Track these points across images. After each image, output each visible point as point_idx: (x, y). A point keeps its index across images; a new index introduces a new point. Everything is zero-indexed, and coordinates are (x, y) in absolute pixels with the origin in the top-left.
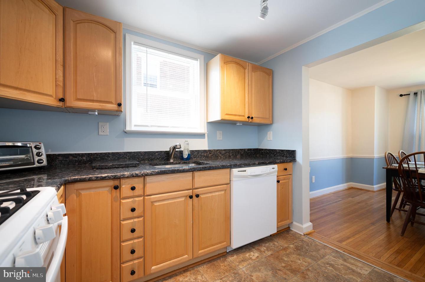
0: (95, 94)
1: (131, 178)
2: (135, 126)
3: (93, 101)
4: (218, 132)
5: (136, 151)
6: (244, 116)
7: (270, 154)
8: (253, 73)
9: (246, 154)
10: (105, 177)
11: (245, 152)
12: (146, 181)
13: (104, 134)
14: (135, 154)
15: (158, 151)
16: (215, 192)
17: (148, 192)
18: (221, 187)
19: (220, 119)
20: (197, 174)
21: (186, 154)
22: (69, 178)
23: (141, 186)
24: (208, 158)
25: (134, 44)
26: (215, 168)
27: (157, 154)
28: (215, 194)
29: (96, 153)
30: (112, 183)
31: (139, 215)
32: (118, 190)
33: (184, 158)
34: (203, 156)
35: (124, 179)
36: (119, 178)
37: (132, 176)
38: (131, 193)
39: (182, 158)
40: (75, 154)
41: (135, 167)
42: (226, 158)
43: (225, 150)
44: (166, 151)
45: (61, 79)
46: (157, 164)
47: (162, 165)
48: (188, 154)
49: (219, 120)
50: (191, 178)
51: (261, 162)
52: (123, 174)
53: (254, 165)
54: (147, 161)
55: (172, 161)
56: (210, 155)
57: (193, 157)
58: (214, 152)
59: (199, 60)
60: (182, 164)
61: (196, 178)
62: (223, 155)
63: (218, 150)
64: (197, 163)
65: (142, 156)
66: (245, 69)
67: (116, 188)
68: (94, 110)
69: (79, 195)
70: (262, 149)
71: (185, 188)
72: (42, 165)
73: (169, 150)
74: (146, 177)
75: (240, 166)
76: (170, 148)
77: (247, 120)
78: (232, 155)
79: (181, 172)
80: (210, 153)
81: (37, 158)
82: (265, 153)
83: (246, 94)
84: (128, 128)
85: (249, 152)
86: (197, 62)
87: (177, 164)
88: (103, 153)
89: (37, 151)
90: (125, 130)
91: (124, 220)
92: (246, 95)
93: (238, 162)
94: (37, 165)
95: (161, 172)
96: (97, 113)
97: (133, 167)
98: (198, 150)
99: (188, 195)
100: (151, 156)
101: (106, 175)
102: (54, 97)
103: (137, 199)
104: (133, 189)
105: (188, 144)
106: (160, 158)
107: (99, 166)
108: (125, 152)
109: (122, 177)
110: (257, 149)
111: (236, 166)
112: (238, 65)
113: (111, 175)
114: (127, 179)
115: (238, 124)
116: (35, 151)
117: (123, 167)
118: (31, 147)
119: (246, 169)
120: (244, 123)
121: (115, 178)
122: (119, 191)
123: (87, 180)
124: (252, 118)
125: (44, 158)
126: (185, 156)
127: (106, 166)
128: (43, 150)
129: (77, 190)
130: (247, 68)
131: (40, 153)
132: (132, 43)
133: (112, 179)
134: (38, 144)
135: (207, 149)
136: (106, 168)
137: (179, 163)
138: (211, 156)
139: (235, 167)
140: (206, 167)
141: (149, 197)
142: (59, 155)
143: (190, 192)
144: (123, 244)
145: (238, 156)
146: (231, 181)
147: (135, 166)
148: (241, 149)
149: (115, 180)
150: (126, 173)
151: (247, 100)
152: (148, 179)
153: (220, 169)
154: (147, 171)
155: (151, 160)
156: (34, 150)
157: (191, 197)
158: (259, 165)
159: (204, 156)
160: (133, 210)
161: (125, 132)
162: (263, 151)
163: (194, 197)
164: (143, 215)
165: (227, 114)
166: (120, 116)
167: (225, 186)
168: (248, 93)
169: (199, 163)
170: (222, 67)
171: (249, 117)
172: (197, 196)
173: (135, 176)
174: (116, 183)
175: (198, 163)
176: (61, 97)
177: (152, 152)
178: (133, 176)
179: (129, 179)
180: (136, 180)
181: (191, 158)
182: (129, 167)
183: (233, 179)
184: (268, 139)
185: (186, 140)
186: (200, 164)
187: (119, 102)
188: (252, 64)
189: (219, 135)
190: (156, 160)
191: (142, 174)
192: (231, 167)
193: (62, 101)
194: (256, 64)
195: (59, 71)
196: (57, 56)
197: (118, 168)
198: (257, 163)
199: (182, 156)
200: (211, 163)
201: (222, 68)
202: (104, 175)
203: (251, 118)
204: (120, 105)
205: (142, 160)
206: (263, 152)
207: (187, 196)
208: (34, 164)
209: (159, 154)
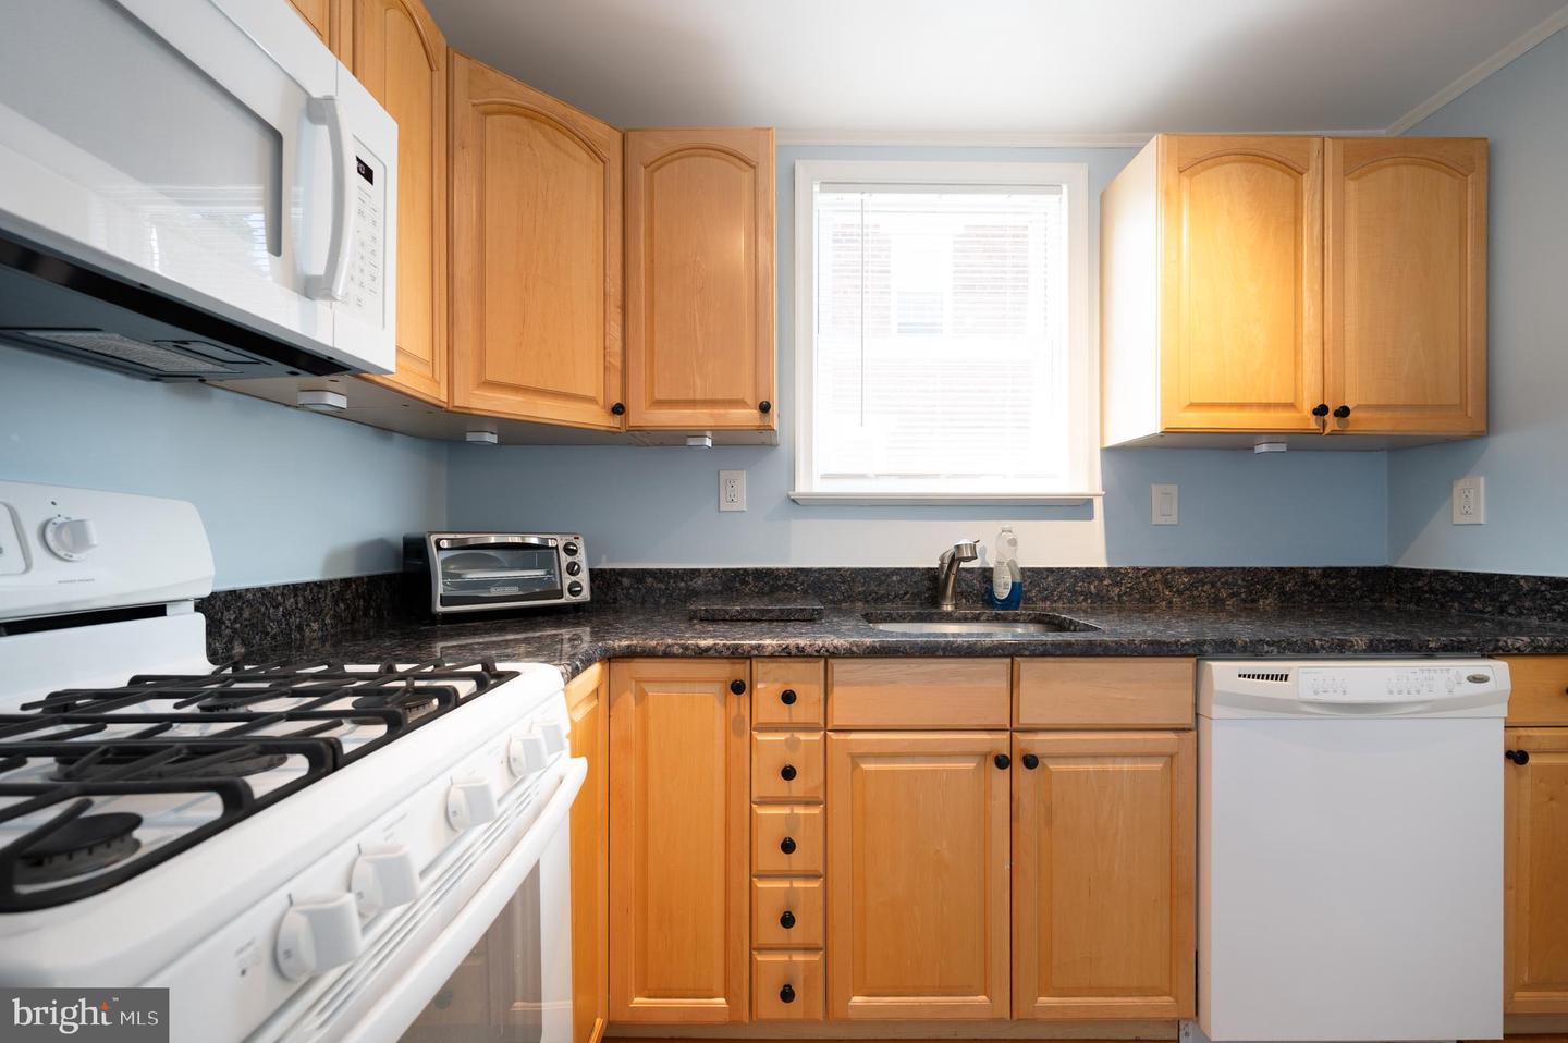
0: (698, 382)
1: (783, 660)
2: (825, 477)
3: (692, 403)
4: (1156, 490)
5: (828, 566)
6: (1290, 406)
7: (1472, 601)
8: (1351, 186)
9: (1311, 593)
10: (708, 649)
11: (1306, 584)
12: (833, 678)
13: (735, 509)
14: (824, 578)
15: (900, 569)
16: (1119, 759)
17: (838, 719)
18: (1145, 740)
19: (1158, 431)
20: (1029, 668)
21: (1006, 584)
22: (617, 644)
23: (817, 691)
24: (1105, 605)
25: (821, 191)
26: (1117, 650)
27: (894, 578)
28: (1117, 767)
29: (710, 570)
30: (726, 671)
31: (808, 795)
32: (745, 696)
33: (999, 600)
34: (1081, 593)
35: (762, 662)
36: (747, 658)
37: (786, 654)
38: (782, 713)
39: (988, 598)
40: (660, 570)
41: (811, 621)
42: (1196, 606)
43: (1190, 571)
44: (929, 570)
45: (617, 346)
46: (890, 615)
47: (909, 622)
48: (1013, 584)
49: (1154, 436)
50: (1004, 684)
51: (1393, 636)
52: (760, 645)
53: (1340, 650)
54: (860, 604)
55: (948, 607)
56: (1117, 590)
57: (1040, 596)
58: (1137, 578)
59: (1065, 188)
60: (988, 621)
61: (1023, 684)
62: (1179, 593)
63: (1154, 571)
64: (1048, 623)
65: (844, 583)
66: (1295, 171)
67: (738, 688)
68: (699, 433)
69: (641, 697)
70: (1419, 574)
71: (974, 723)
72: (579, 599)
73: (937, 566)
74: (831, 661)
75: (1253, 651)
76: (942, 559)
77: (1313, 423)
78: (1233, 595)
79: (960, 656)
80: (1118, 584)
81: (568, 580)
82: (1431, 591)
83: (1306, 294)
84: (802, 487)
85: (1333, 587)
86: (1057, 197)
87: (964, 619)
88: (728, 570)
89: (570, 559)
90: (791, 493)
91: (764, 802)
92: (1307, 302)
93: (1243, 631)
94: (567, 598)
95: (884, 648)
96: (708, 442)
97: (803, 621)
98: (1059, 569)
99: (990, 753)
100: (873, 587)
101: (710, 642)
102: (601, 402)
103: (803, 737)
104: (788, 698)
105: (1013, 542)
106: (906, 594)
107: (706, 610)
108: (792, 569)
109: (756, 653)
110: (1385, 572)
111: (1228, 649)
112: (1258, 163)
113: (724, 645)
114: (769, 662)
115: (1264, 448)
116: (565, 559)
117: (771, 621)
118: (557, 547)
119: (1290, 668)
120: (1296, 442)
121: (735, 654)
122: (748, 700)
123: (660, 653)
124: (1343, 412)
125: (583, 578)
126: (1003, 592)
127: (726, 612)
128: (581, 558)
129: (638, 681)
130: (1315, 164)
131: (575, 563)
132: (816, 188)
133: (726, 658)
134: (571, 539)
135: (1100, 562)
136: (724, 620)
137: (976, 619)
138: (1120, 596)
139: (1221, 656)
140: (1070, 644)
141: (842, 736)
142: (623, 572)
143: (1000, 743)
144: (760, 884)
145: (1268, 603)
146: (1202, 720)
147: (810, 618)
148: (1281, 570)
149: (736, 661)
150: (767, 642)
151: (1310, 323)
152: (840, 668)
153: (1143, 654)
154: (836, 642)
155: (876, 600)
156: (563, 555)
157: (1002, 762)
158: (1373, 655)
159: (1087, 595)
160: (788, 773)
161: (793, 500)
162: (1420, 584)
163: (1017, 764)
164: (822, 797)
165: (1193, 406)
166: (777, 445)
167: (1171, 736)
168: (1317, 287)
169: (1057, 622)
170: (1167, 193)
171: (1321, 411)
172: (1031, 762)
173: (796, 656)
174: (739, 671)
175: (1053, 624)
176: (616, 399)
177: (878, 570)
178: (789, 655)
179: (777, 662)
180: (799, 667)
181: (1030, 599)
182: (790, 621)
183: (1215, 711)
184: (1458, 519)
185: (1007, 524)
186: (1060, 626)
187: (763, 399)
188: (1344, 138)
189: (1164, 504)
190: (892, 601)
191: (817, 648)
192: (1198, 652)
193: (620, 413)
194: (1382, 132)
195: (612, 323)
196: (608, 280)
197: (759, 621)
198: (1360, 641)
199: (990, 592)
200: (1108, 628)
201: (1168, 196)
202: (703, 643)
203: (1337, 414)
204: (765, 408)
205: (844, 600)
206: (1419, 588)
207: (985, 756)
208: (560, 594)
209: (901, 581)
